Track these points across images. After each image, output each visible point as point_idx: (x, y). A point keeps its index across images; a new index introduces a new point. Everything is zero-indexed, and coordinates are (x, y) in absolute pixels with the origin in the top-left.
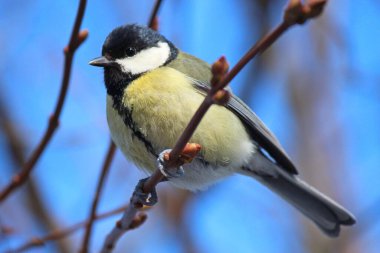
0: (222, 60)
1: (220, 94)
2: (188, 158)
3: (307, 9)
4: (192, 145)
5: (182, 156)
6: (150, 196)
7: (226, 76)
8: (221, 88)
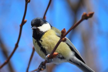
0: (64, 29)
1: (63, 39)
2: (54, 57)
3: (88, 15)
4: (56, 53)
5: (53, 56)
6: (44, 66)
7: (65, 34)
8: (64, 37)
